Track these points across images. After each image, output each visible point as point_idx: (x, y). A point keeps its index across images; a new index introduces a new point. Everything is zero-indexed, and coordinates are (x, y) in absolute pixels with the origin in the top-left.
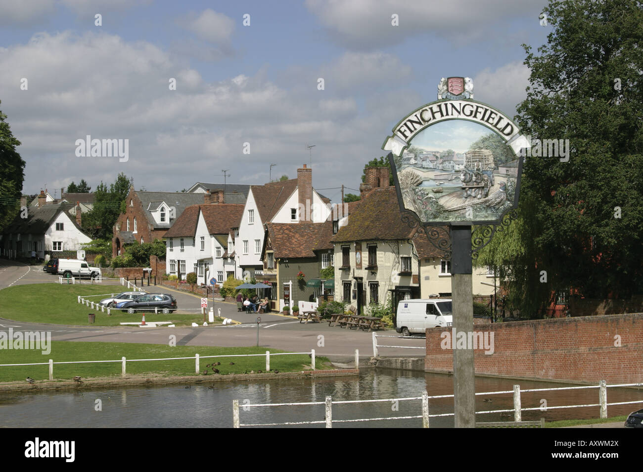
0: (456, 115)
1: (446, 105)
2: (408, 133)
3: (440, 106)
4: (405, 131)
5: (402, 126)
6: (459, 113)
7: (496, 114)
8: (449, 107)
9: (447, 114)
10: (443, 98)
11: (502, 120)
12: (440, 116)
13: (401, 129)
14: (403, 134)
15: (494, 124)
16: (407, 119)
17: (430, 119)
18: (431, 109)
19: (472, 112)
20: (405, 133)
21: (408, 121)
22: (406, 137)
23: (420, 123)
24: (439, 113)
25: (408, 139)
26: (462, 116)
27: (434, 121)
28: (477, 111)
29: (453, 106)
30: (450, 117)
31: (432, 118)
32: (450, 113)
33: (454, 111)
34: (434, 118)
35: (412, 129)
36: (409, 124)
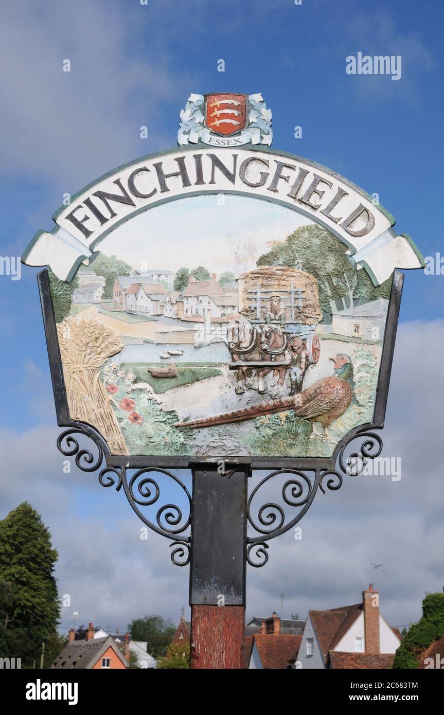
0: (222, 182)
1: (198, 158)
2: (92, 223)
3: (181, 161)
4: (86, 218)
5: (80, 207)
6: (231, 178)
7: (330, 185)
8: (207, 163)
9: (200, 181)
10: (190, 142)
11: (344, 200)
12: (182, 184)
13: (74, 215)
14: (79, 225)
15: (322, 208)
16: (95, 189)
17: (155, 191)
18: (158, 167)
19: (264, 176)
20: (86, 224)
21: (95, 194)
22: (87, 233)
23: (126, 201)
24: (180, 177)
25: (92, 238)
26: (239, 186)
27: (166, 195)
28: (278, 176)
29: (216, 162)
30: (207, 187)
31: (159, 189)
32: (207, 177)
33: (218, 172)
34: (164, 189)
35: (106, 214)
36: (98, 203)
